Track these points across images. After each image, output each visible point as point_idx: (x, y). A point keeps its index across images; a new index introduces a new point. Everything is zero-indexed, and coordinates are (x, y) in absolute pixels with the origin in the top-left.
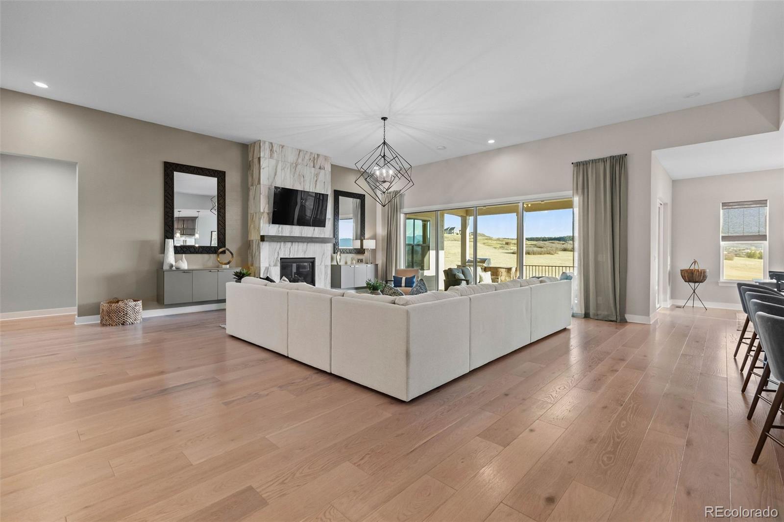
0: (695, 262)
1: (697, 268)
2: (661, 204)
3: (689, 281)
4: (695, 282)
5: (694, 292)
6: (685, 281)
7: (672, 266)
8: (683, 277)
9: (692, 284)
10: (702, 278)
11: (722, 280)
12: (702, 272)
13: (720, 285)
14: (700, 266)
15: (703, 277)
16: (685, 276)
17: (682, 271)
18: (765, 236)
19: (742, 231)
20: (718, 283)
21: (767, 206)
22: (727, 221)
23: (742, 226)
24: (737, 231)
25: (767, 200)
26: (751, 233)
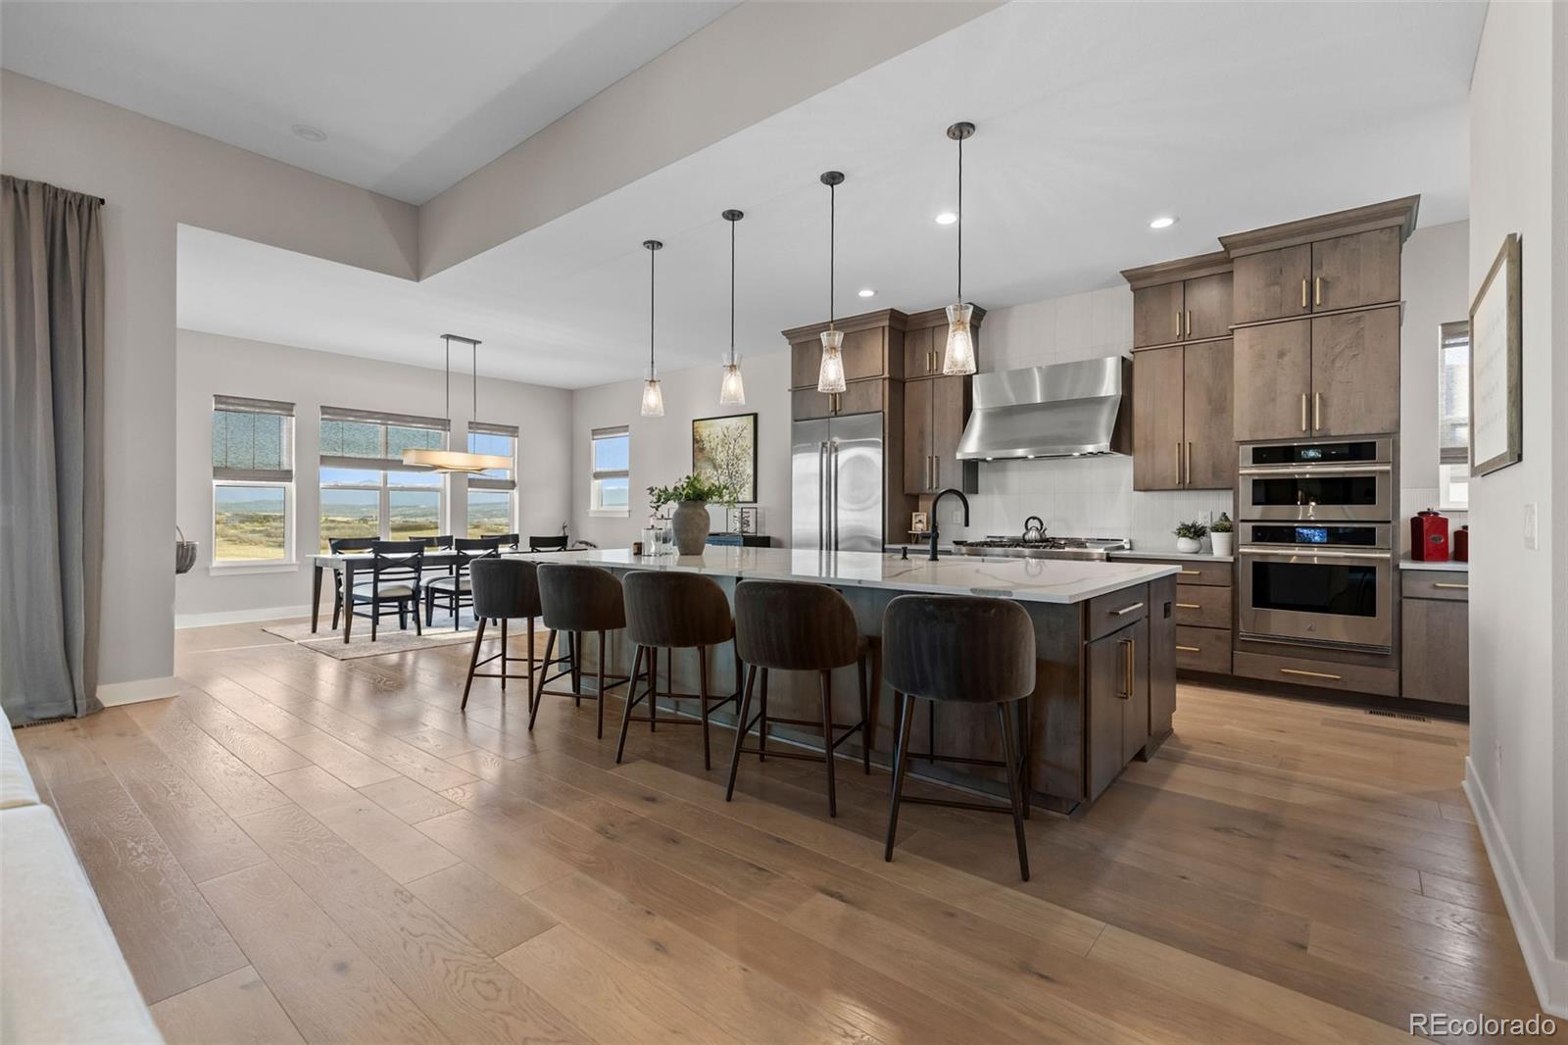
10: (187, 560)
11: (214, 565)
12: (191, 547)
13: (210, 574)
15: (190, 558)
18: (290, 472)
19: (251, 461)
20: (207, 569)
21: (292, 416)
22: (224, 436)
23: (251, 451)
24: (242, 458)
25: (293, 404)
26: (266, 465)
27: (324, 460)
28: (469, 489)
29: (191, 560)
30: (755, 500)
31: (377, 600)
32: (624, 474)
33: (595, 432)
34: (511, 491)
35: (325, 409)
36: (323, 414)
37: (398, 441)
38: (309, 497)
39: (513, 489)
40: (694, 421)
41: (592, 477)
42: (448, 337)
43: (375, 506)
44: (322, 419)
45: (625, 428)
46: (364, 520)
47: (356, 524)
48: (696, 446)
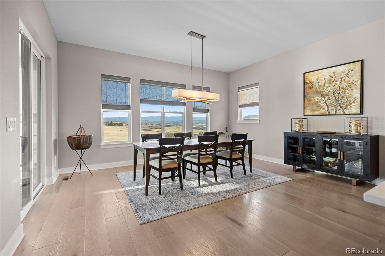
0: (81, 128)
1: (83, 133)
2: (42, 57)
3: (76, 149)
4: (82, 149)
5: (81, 159)
6: (72, 149)
7: (59, 133)
8: (70, 144)
9: (79, 151)
10: (88, 144)
11: (103, 143)
12: (88, 138)
13: (101, 148)
14: (87, 132)
15: (89, 142)
16: (72, 144)
17: (68, 138)
18: (130, 106)
19: (116, 101)
20: (100, 146)
21: (130, 83)
22: (105, 91)
23: (115, 97)
24: (112, 100)
25: (130, 78)
26: (121, 103)
27: (142, 101)
28: (193, 113)
29: (89, 144)
30: (362, 113)
31: (161, 170)
32: (255, 104)
33: (239, 88)
34: (207, 113)
35: (142, 80)
36: (141, 82)
37: (168, 93)
38: (136, 116)
39: (208, 113)
40: (304, 73)
41: (238, 107)
42: (191, 33)
43: (160, 121)
44: (141, 84)
45: (257, 84)
46: (158, 124)
47: (157, 125)
48: (306, 86)
